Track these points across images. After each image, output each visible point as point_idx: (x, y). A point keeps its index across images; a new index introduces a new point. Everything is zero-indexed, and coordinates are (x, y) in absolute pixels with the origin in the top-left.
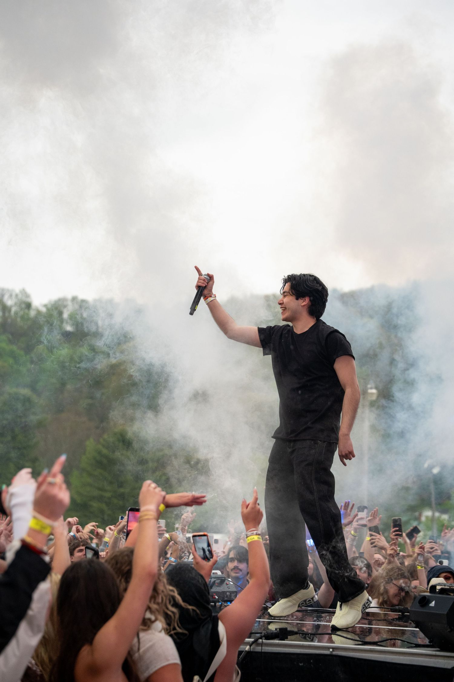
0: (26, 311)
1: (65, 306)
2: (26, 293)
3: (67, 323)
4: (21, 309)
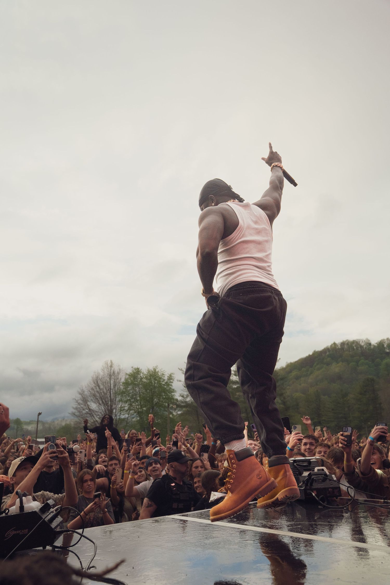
0: (369, 346)
1: (385, 342)
2: (368, 339)
3: (386, 349)
4: (367, 346)
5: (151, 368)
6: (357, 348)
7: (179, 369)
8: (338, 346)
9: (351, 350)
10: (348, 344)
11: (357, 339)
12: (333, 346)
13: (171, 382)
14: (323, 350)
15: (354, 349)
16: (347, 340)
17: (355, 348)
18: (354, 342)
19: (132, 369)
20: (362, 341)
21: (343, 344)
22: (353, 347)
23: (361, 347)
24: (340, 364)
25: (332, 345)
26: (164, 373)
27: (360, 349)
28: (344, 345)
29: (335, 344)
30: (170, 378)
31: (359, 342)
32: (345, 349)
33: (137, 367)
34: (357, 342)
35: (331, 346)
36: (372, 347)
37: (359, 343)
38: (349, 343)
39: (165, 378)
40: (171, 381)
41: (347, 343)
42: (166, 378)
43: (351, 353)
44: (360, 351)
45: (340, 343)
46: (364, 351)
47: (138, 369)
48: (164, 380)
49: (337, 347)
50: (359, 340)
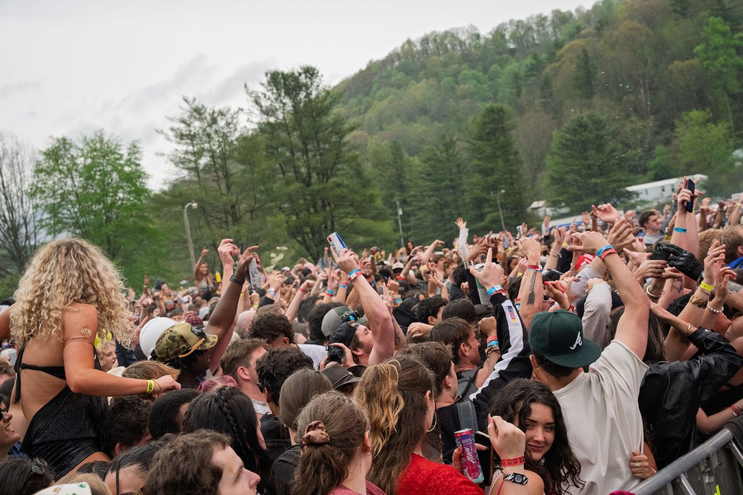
5: (90, 135)
6: (453, 48)
7: (157, 131)
8: (415, 46)
9: (441, 52)
10: (435, 40)
11: (453, 29)
12: (407, 47)
13: (136, 158)
14: (387, 57)
15: (446, 49)
16: (433, 32)
17: (449, 46)
18: (446, 34)
19: (51, 141)
20: (463, 32)
21: (425, 41)
22: (446, 46)
23: (462, 43)
24: (423, 83)
25: (404, 44)
26: (120, 143)
27: (459, 48)
28: (428, 43)
29: (409, 42)
30: (134, 149)
31: (457, 33)
32: (429, 52)
33: (60, 137)
34: (453, 35)
35: (403, 47)
36: (482, 41)
37: (456, 35)
38: (437, 38)
39: (121, 152)
40: (137, 155)
41: (432, 38)
42: (124, 151)
43: (441, 58)
44: (459, 53)
45: (420, 40)
46: (466, 52)
47: (64, 140)
48: (122, 155)
49: (415, 49)
50: (456, 29)
